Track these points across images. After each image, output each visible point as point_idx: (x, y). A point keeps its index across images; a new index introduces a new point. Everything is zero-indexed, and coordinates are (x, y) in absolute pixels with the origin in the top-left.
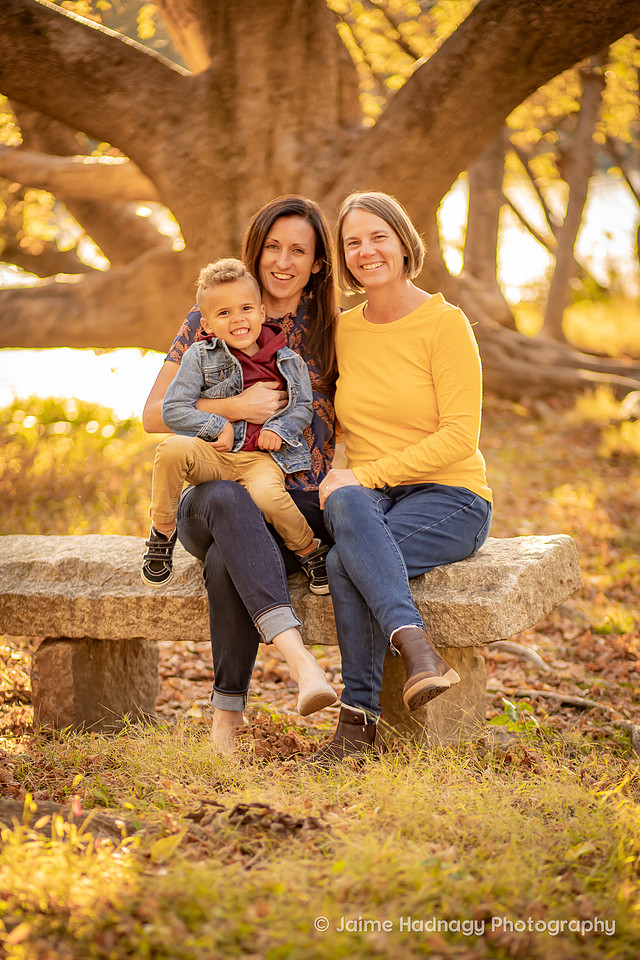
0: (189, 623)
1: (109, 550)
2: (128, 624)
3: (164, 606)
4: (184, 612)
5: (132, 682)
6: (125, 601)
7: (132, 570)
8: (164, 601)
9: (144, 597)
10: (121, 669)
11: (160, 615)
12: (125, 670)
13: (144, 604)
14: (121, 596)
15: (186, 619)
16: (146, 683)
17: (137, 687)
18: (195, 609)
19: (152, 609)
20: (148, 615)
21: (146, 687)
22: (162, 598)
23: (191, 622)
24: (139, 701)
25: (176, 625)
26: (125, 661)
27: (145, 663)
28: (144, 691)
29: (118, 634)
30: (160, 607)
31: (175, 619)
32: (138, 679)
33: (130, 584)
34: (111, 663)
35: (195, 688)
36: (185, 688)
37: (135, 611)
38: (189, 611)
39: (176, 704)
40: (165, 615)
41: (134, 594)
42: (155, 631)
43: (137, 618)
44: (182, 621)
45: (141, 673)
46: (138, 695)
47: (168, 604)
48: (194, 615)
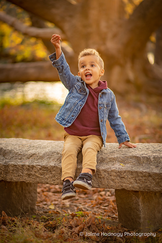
0: (42, 176)
1: (16, 145)
2: (18, 176)
3: (33, 169)
4: (41, 171)
5: (25, 196)
6: (18, 166)
7: (22, 153)
8: (33, 167)
9: (25, 165)
10: (20, 192)
11: (31, 173)
12: (22, 192)
13: (25, 168)
14: (16, 164)
15: (41, 175)
16: (32, 196)
17: (27, 198)
18: (45, 171)
19: (28, 170)
20: (26, 172)
21: (31, 198)
22: (32, 165)
23: (43, 176)
24: (28, 203)
25: (37, 177)
26: (22, 188)
27: (31, 188)
28: (30, 199)
29: (15, 180)
30: (31, 169)
31: (37, 174)
32: (28, 195)
33: (21, 159)
34: (15, 189)
35: (54, 196)
36: (50, 196)
37: (21, 171)
38: (43, 171)
39: (45, 203)
40: (33, 173)
41: (21, 164)
42: (29, 179)
43: (22, 173)
44: (40, 175)
45: (29, 193)
46: (28, 201)
47: (34, 168)
48: (44, 173)
